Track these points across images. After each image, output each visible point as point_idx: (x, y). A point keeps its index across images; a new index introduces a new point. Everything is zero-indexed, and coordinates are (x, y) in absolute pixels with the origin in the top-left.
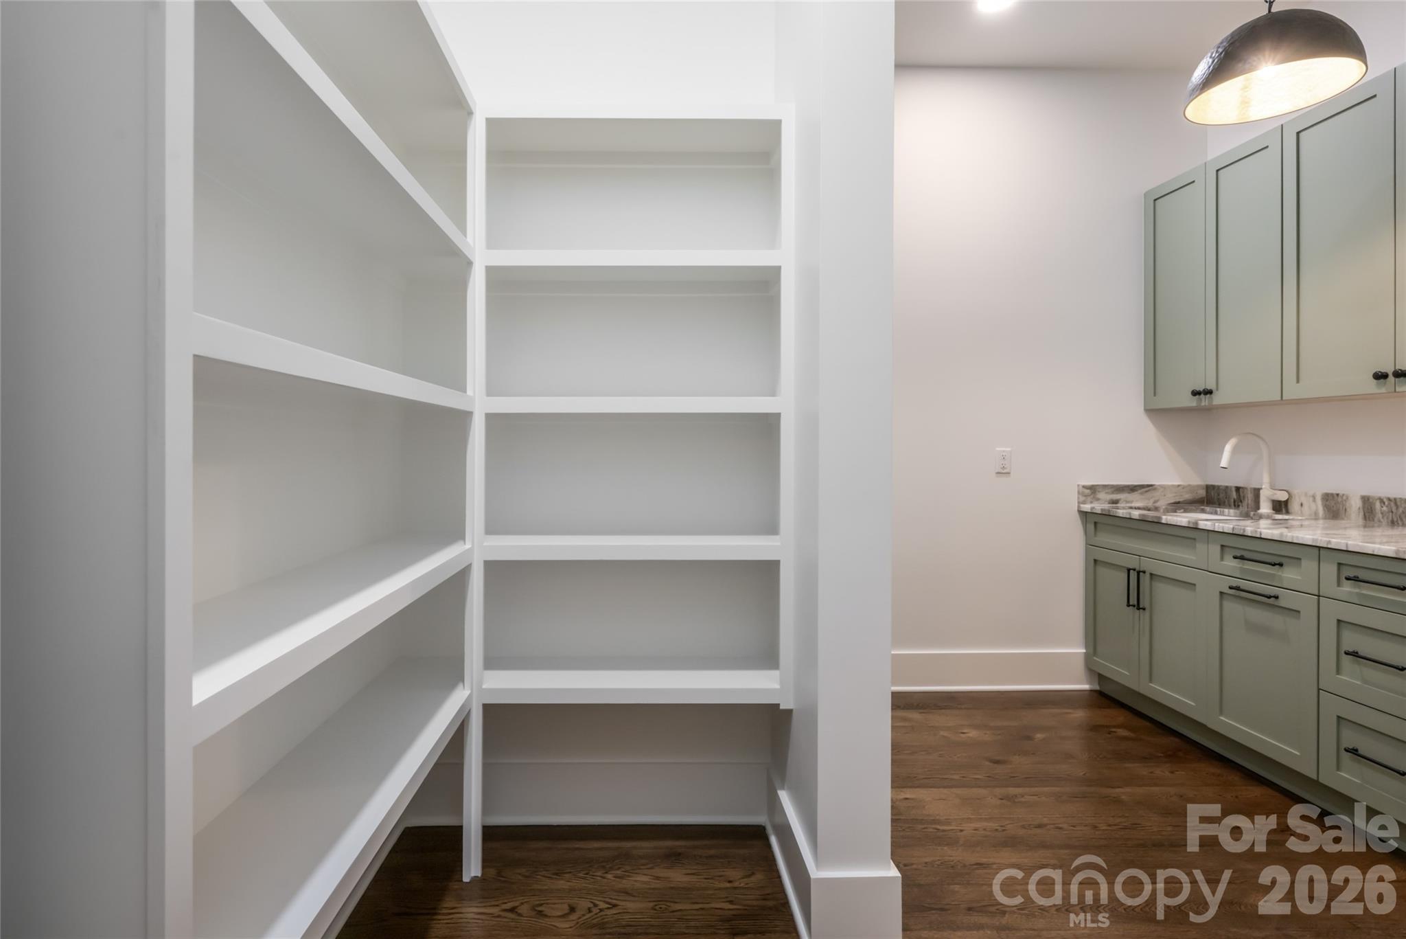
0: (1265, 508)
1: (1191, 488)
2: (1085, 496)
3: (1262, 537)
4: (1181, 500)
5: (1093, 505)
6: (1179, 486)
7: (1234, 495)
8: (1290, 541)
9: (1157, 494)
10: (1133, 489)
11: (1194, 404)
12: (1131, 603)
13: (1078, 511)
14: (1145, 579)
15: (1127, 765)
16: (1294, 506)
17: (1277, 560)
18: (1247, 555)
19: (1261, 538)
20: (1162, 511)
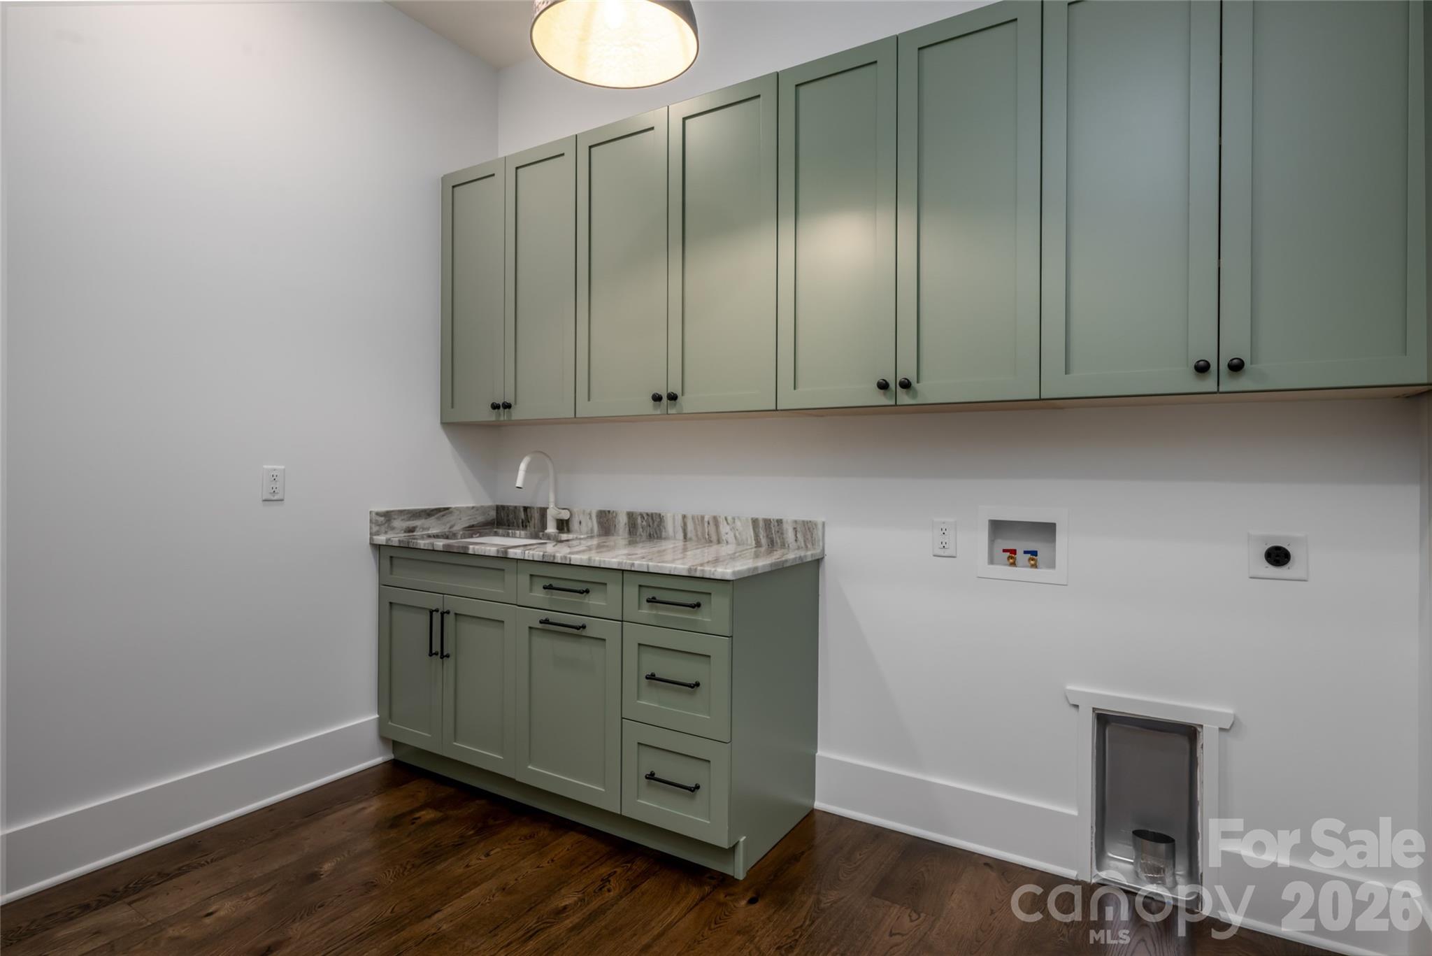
0: (551, 529)
1: (482, 510)
2: (379, 525)
3: (572, 563)
4: (475, 523)
5: (388, 536)
6: (473, 507)
7: (522, 515)
8: (598, 566)
9: (452, 518)
10: (429, 513)
11: (493, 418)
12: (434, 652)
13: (371, 544)
14: (449, 620)
15: (439, 868)
16: (574, 525)
17: (583, 587)
18: (555, 584)
19: (570, 565)
20: (459, 537)
